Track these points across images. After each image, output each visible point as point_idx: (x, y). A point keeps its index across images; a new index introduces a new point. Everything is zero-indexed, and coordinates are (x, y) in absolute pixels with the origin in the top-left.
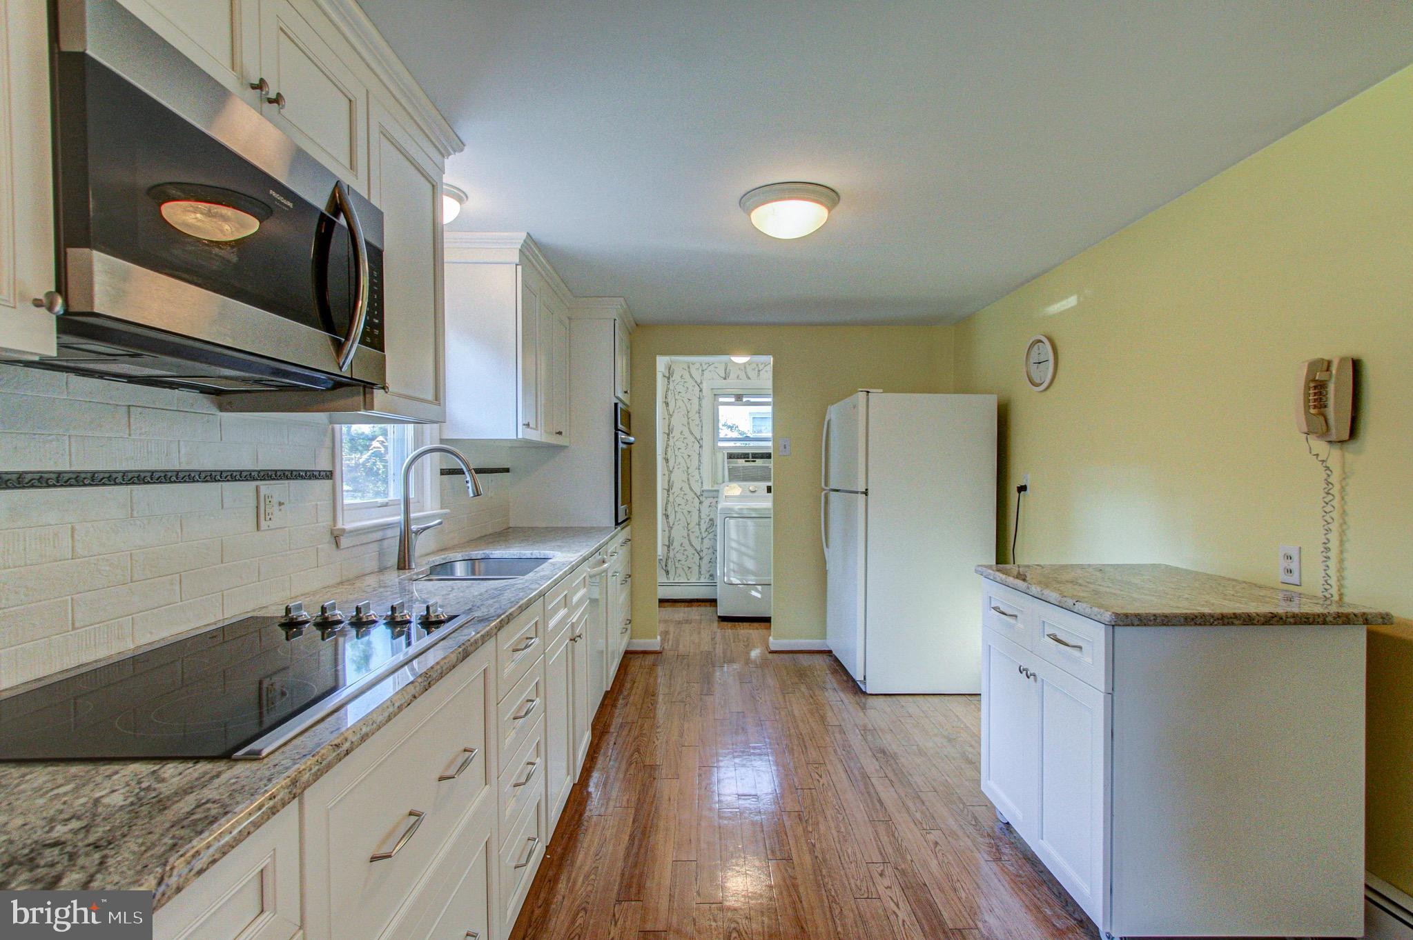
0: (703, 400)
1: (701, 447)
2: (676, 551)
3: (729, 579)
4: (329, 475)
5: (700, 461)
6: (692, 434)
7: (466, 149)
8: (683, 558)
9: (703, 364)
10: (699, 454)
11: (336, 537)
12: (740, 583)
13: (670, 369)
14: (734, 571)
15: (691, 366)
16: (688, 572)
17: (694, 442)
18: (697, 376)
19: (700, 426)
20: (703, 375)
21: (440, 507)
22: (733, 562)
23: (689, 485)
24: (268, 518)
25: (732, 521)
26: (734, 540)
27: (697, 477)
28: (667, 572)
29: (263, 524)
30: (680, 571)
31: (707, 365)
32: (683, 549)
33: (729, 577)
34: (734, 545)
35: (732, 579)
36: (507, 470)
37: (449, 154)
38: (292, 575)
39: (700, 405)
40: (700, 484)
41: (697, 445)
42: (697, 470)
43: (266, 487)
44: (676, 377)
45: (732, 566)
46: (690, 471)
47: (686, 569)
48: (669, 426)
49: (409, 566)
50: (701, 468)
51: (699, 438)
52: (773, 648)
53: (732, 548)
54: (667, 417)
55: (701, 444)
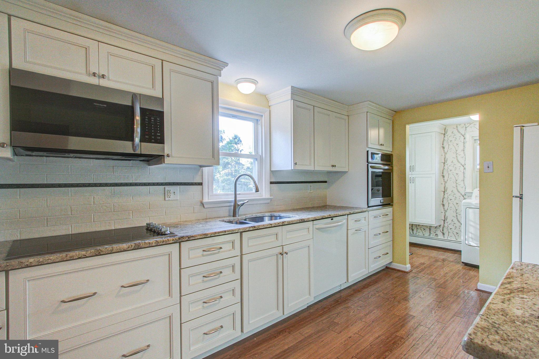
0: (466, 144)
1: (464, 169)
2: (449, 223)
3: (468, 243)
4: (201, 184)
5: (464, 176)
6: (459, 162)
7: (229, 65)
8: (453, 228)
9: (466, 124)
11: (202, 204)
12: (476, 246)
13: (445, 130)
14: (472, 238)
15: (458, 126)
16: (456, 236)
17: (460, 166)
18: (462, 131)
19: (464, 157)
20: (466, 130)
21: (270, 195)
22: (471, 233)
23: (457, 189)
24: (168, 197)
25: (471, 210)
26: (472, 221)
27: (462, 185)
28: (443, 234)
29: (167, 199)
30: (450, 234)
31: (469, 124)
32: (453, 223)
33: (468, 241)
34: (472, 223)
35: (470, 242)
36: (326, 182)
37: (223, 69)
38: (181, 215)
39: (464, 146)
40: (464, 189)
41: (462, 168)
42: (463, 181)
43: (167, 188)
44: (449, 133)
45: (470, 235)
46: (457, 182)
47: (455, 234)
48: (445, 158)
49: (236, 216)
50: (465, 180)
51: (463, 164)
52: (479, 288)
53: (471, 225)
54: (443, 154)
55: (465, 167)
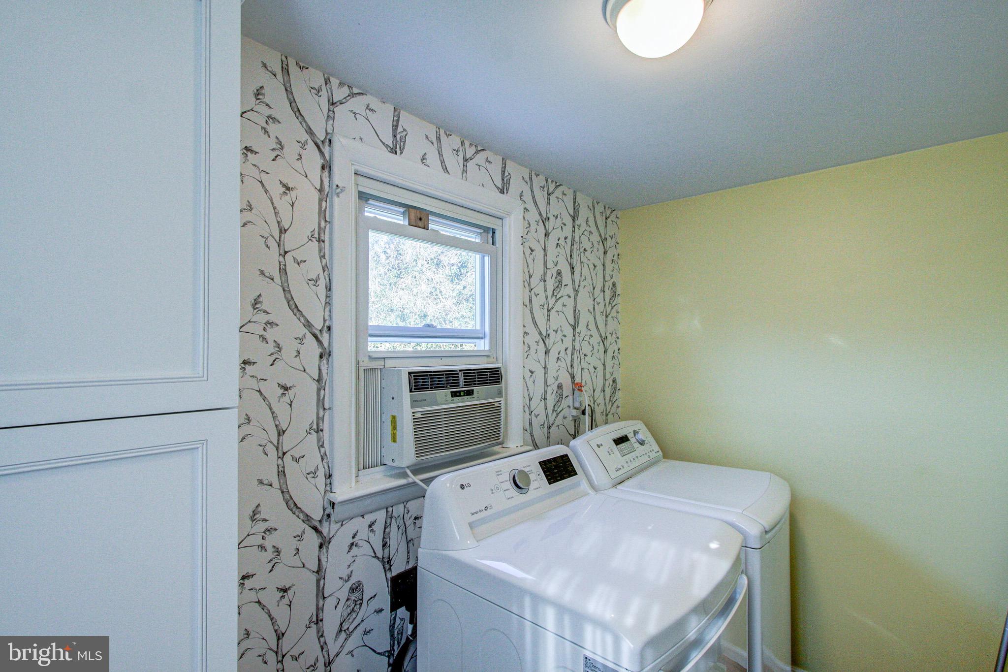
1: (325, 355)
5: (320, 402)
6: (295, 309)
10: (319, 380)
17: (301, 340)
19: (322, 283)
40: (321, 480)
41: (311, 348)
46: (287, 442)
50: (326, 426)
51: (318, 324)
55: (326, 344)
